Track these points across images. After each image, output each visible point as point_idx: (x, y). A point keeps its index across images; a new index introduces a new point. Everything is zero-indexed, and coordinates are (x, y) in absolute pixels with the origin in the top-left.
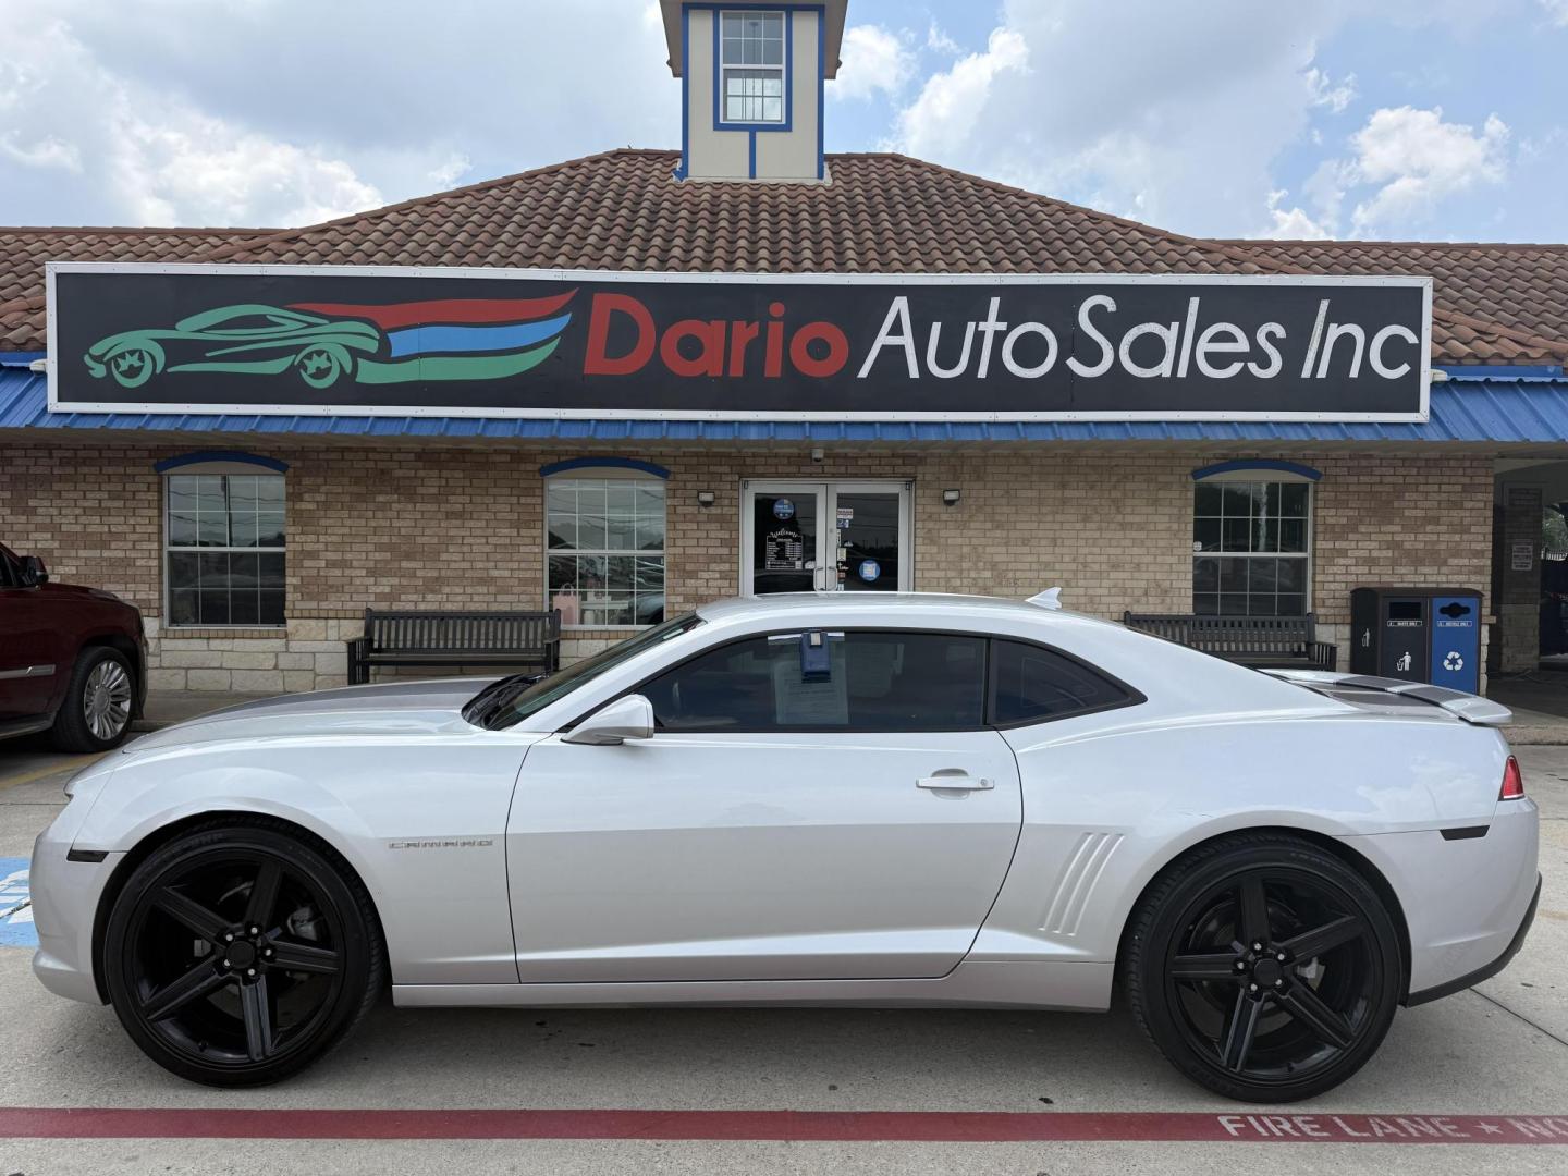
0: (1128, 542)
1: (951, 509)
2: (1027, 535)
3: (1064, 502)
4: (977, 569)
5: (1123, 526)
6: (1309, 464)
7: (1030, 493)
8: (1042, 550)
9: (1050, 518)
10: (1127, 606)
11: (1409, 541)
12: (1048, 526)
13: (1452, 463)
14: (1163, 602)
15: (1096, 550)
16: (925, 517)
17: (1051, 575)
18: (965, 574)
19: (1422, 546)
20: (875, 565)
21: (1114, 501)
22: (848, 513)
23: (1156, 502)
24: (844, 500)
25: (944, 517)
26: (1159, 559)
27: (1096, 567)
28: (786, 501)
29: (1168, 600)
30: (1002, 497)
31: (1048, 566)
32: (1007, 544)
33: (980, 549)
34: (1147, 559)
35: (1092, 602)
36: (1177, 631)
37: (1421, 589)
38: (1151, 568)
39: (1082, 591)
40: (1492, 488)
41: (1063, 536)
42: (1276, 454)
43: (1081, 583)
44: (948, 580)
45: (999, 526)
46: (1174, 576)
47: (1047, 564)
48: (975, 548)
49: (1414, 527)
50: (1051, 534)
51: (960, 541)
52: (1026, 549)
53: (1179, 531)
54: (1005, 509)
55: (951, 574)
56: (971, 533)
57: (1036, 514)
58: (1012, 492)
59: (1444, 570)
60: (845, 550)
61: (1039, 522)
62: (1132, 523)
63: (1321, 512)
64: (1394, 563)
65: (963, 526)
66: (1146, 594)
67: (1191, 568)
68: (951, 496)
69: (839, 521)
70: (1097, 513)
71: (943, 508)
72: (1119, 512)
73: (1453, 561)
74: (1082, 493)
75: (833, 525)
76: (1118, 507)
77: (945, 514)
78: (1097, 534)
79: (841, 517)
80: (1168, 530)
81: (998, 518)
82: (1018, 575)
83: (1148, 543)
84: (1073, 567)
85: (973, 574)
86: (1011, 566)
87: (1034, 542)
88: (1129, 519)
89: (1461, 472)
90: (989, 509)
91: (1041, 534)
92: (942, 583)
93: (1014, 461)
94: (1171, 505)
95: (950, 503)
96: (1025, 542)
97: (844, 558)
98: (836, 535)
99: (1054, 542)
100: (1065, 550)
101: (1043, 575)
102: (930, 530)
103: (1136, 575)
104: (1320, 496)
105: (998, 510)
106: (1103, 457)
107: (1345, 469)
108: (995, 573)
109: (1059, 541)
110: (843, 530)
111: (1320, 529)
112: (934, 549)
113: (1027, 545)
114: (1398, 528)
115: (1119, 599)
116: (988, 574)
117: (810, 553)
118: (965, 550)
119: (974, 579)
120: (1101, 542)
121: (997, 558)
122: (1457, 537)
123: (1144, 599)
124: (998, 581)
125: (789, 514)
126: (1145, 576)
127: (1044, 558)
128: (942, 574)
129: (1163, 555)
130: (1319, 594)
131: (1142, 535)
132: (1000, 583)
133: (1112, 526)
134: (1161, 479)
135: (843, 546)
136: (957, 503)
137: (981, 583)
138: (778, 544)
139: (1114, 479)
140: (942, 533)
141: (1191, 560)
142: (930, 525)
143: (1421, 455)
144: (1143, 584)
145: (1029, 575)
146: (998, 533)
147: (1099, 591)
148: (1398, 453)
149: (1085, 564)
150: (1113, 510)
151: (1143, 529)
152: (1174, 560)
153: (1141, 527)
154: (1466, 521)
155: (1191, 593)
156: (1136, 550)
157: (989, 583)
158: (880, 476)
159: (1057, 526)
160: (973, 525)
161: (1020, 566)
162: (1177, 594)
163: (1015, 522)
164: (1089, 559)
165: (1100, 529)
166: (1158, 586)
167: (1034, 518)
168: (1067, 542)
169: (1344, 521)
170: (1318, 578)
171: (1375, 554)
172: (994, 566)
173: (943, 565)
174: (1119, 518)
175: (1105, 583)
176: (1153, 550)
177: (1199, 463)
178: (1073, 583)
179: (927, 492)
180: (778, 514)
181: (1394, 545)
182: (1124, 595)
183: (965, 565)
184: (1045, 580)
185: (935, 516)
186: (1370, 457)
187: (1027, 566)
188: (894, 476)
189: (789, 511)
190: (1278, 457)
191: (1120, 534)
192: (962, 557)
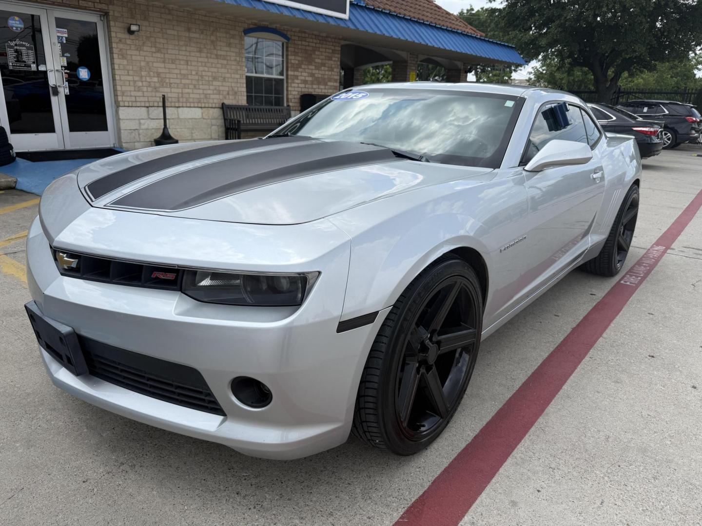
0: (219, 66)
1: (132, 37)
2: (174, 57)
3: (190, 39)
4: (150, 76)
5: (218, 57)
6: (285, 33)
7: (173, 32)
8: (182, 67)
9: (184, 48)
10: (221, 100)
11: (318, 74)
12: (183, 53)
13: (329, 39)
14: (235, 98)
15: (206, 69)
16: (117, 41)
17: (187, 81)
18: (144, 79)
19: (320, 76)
20: (86, 70)
21: (213, 42)
22: (63, 33)
23: (229, 45)
24: (61, 23)
25: (129, 42)
26: (233, 75)
27: (207, 78)
28: (17, 18)
29: (237, 97)
30: (159, 32)
31: (185, 76)
32: (164, 62)
33: (151, 64)
34: (228, 75)
35: (206, 98)
36: (241, 113)
37: (320, 95)
38: (230, 80)
39: (201, 91)
40: (340, 52)
41: (191, 59)
42: (274, 26)
43: (201, 86)
44: (135, 82)
45: (159, 51)
46: (239, 85)
47: (184, 75)
48: (148, 63)
49: (318, 68)
50: (185, 58)
51: (139, 58)
52: (173, 66)
53: (239, 61)
54: (162, 41)
55: (136, 78)
56: (145, 53)
57: (177, 45)
58: (164, 30)
59: (327, 87)
60: (65, 59)
61: (179, 50)
62: (221, 55)
63: (290, 57)
64: (312, 83)
65: (139, 49)
66: (228, 94)
67: (244, 81)
68: (134, 28)
69: (58, 37)
70: (205, 48)
71: (127, 36)
72: (215, 49)
73: (329, 84)
74: (197, 36)
75: (56, 40)
76: (214, 46)
77: (129, 40)
78: (206, 60)
79: (59, 35)
80: (235, 60)
81: (158, 45)
82: (172, 81)
83: (228, 67)
84: (197, 77)
85: (148, 79)
86: (168, 75)
87: (177, 62)
88: (220, 53)
89: (331, 44)
90: (152, 39)
91: (181, 57)
92: (132, 83)
93: (163, 10)
94: (236, 47)
95: (131, 32)
96: (173, 61)
97: (66, 64)
98: (58, 47)
99: (187, 63)
100: (193, 68)
101: (184, 81)
102: (121, 49)
103: (224, 84)
104: (290, 49)
105: (158, 40)
106: (206, 16)
107: (297, 37)
108: (160, 79)
109: (189, 63)
110: (62, 43)
111: (290, 65)
112: (125, 62)
113: (173, 63)
114: (313, 67)
115: (217, 96)
116: (156, 79)
117: (40, 58)
118: (143, 64)
119: (149, 82)
120: (209, 65)
121: (160, 70)
122: (330, 73)
123: (227, 96)
124: (161, 84)
125: (21, 28)
126: (228, 84)
127: (183, 72)
128: (130, 78)
129: (234, 73)
130: (290, 97)
131: (225, 62)
132: (163, 85)
133: (213, 56)
134: (232, 32)
135: (63, 56)
136: (136, 33)
137: (153, 85)
138: (16, 51)
139: (212, 29)
140: (129, 52)
141: (244, 77)
142: (121, 46)
143: (321, 34)
144: (227, 89)
145: (178, 81)
146: (159, 55)
147: (209, 92)
148: (314, 32)
149: (202, 76)
150: (212, 47)
151: (225, 59)
152: (238, 76)
153: (224, 58)
154: (333, 66)
155: (245, 94)
156: (223, 70)
157: (157, 85)
158: (85, 8)
159: (188, 54)
160: (145, 48)
161: (171, 76)
162: (240, 94)
163: (167, 49)
164: (204, 73)
165: (207, 57)
166: (233, 89)
167: (177, 48)
168: (193, 63)
169: (297, 62)
170: (290, 89)
171: (307, 78)
172: (158, 75)
173: (131, 73)
174: (215, 52)
175: (211, 87)
176: (230, 71)
177: (246, 26)
178: (197, 87)
179: (117, 23)
180: (12, 27)
181: (312, 75)
182: (219, 94)
183: (143, 73)
184: (185, 84)
185: (123, 40)
186: (305, 32)
187: (175, 76)
188: (93, 10)
189: (20, 26)
190: (275, 27)
191: (216, 61)
192: (141, 69)
